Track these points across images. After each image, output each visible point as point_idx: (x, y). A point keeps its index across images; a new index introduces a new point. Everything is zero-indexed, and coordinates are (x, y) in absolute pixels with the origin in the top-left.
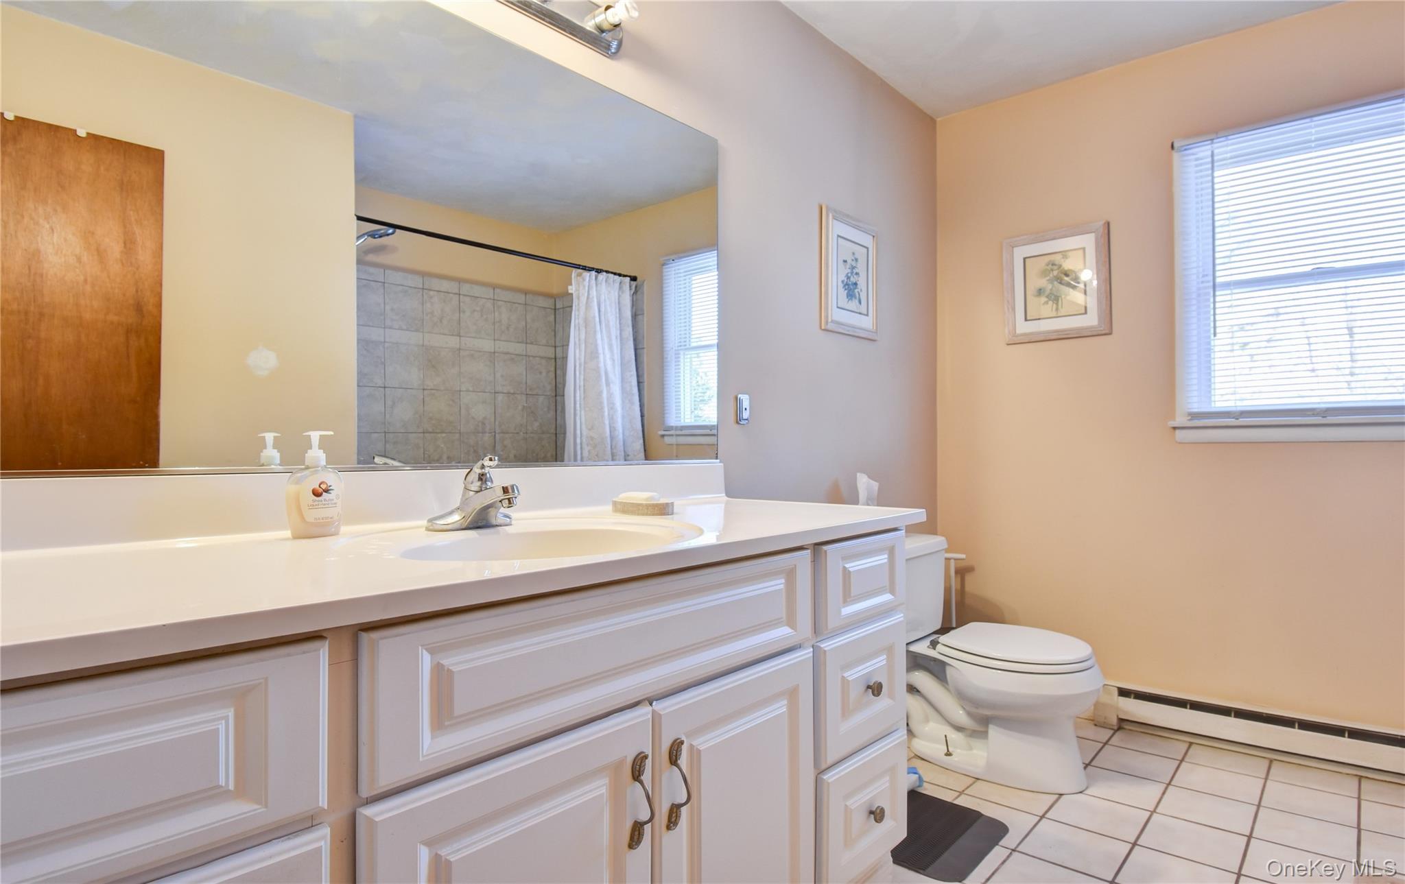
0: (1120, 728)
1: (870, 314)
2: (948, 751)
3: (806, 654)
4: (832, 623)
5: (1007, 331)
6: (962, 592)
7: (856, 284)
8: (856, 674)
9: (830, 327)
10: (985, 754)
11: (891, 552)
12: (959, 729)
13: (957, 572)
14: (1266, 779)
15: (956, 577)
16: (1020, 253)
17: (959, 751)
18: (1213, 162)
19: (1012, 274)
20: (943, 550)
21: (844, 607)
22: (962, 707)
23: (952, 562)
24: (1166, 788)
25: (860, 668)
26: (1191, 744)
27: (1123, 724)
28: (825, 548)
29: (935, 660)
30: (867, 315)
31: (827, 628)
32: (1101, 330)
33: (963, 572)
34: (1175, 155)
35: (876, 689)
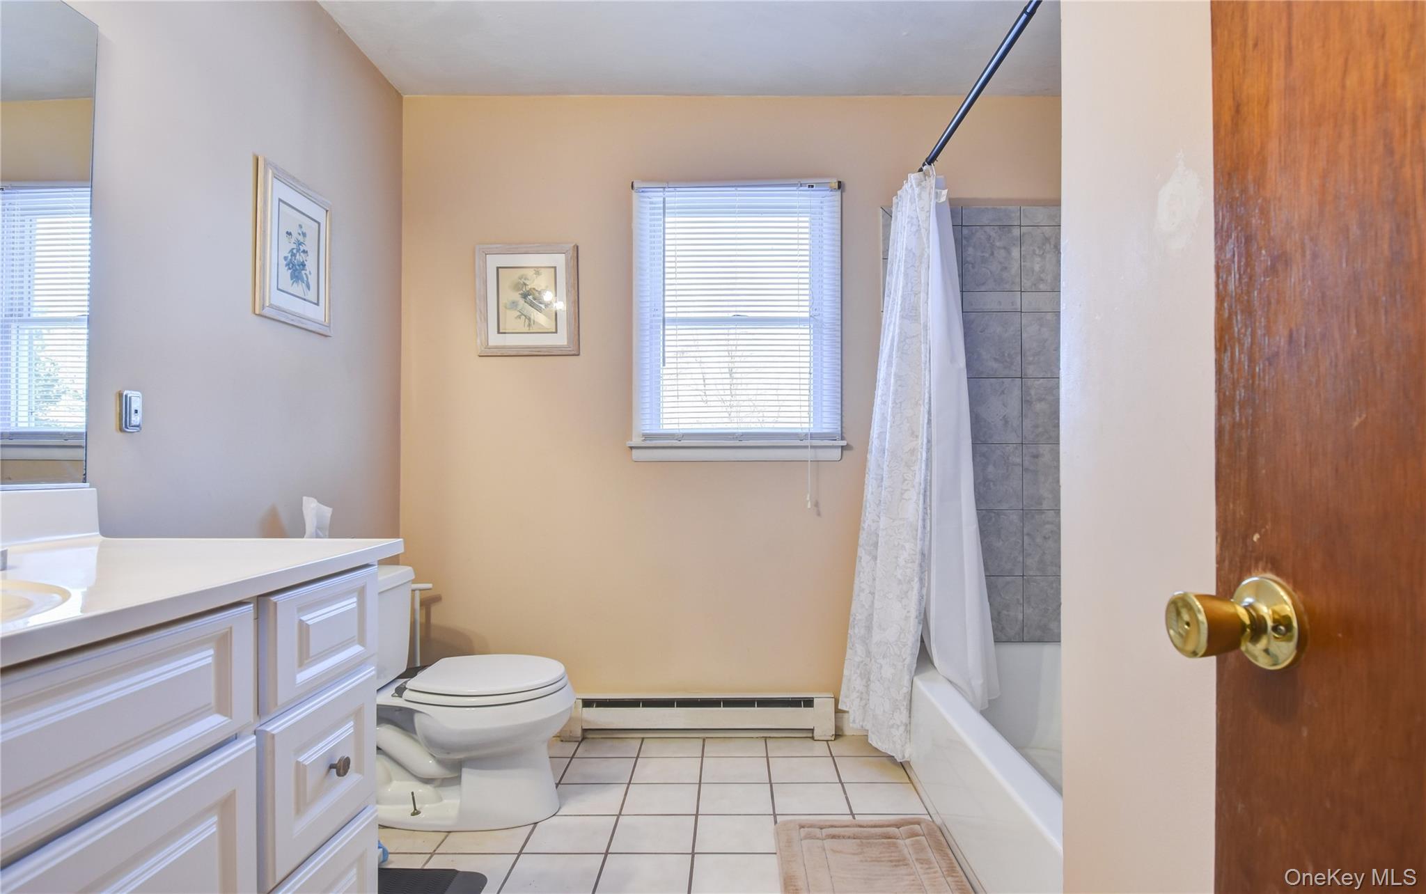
0: (584, 738)
1: (320, 304)
2: (415, 809)
3: (248, 744)
4: (283, 696)
5: (479, 341)
6: (427, 625)
7: (303, 265)
8: (314, 755)
9: (267, 312)
10: (459, 801)
11: (361, 593)
12: (427, 781)
13: (422, 604)
14: (702, 757)
15: (421, 609)
16: (494, 261)
17: (427, 806)
18: (664, 208)
19: (486, 282)
20: (409, 581)
21: (299, 672)
22: (432, 755)
23: (417, 593)
24: (628, 788)
25: (320, 745)
26: (643, 739)
27: (588, 735)
28: (274, 599)
29: (401, 709)
30: (317, 304)
31: (276, 704)
32: (570, 351)
33: (428, 603)
34: (635, 195)
35: (341, 768)
